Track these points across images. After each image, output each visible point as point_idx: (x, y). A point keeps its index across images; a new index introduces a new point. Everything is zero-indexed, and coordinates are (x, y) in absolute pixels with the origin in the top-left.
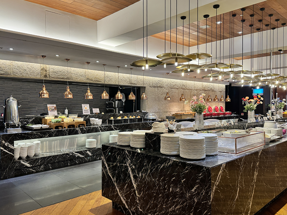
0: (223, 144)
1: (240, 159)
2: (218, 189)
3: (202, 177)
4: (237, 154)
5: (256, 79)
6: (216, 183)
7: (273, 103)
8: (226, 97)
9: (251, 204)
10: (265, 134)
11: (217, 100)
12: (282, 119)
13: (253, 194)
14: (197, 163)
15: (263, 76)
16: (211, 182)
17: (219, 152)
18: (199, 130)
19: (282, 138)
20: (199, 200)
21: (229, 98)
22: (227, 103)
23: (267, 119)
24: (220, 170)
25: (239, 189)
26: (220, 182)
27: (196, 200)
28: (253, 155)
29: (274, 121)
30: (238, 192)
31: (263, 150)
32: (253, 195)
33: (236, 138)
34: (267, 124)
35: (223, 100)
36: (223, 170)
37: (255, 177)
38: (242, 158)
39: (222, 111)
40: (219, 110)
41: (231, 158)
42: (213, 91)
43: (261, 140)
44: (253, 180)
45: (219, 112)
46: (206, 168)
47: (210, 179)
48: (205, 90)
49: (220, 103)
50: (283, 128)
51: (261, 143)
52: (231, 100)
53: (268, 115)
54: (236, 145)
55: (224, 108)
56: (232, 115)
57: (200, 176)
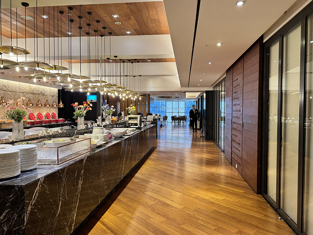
0: (44, 155)
1: (62, 170)
2: (34, 209)
3: (13, 199)
4: (59, 164)
5: (85, 84)
6: (32, 202)
7: (103, 109)
8: (59, 103)
9: (75, 215)
10: (90, 140)
11: (48, 105)
12: (111, 125)
13: (77, 204)
14: (7, 183)
15: (91, 82)
16: (24, 203)
17: (38, 165)
18: (16, 142)
19: (108, 143)
20: (10, 227)
21: (62, 103)
22: (60, 109)
23: (96, 125)
24: (37, 186)
25: (61, 202)
26: (37, 201)
27: (6, 229)
28: (77, 163)
29: (102, 127)
30: (60, 206)
31: (88, 157)
32: (77, 206)
33: (58, 147)
34: (96, 130)
35: (55, 106)
36: (41, 186)
37: (80, 186)
38: (65, 168)
39: (55, 118)
40: (50, 117)
41: (52, 170)
42: (43, 95)
43: (86, 147)
44: (77, 189)
45: (51, 119)
46: (18, 187)
47: (24, 199)
48: (34, 94)
49: (52, 109)
50: (110, 133)
51: (87, 150)
52: (64, 106)
53: (98, 121)
54: (58, 154)
55: (57, 115)
56: (65, 122)
57: (10, 199)
